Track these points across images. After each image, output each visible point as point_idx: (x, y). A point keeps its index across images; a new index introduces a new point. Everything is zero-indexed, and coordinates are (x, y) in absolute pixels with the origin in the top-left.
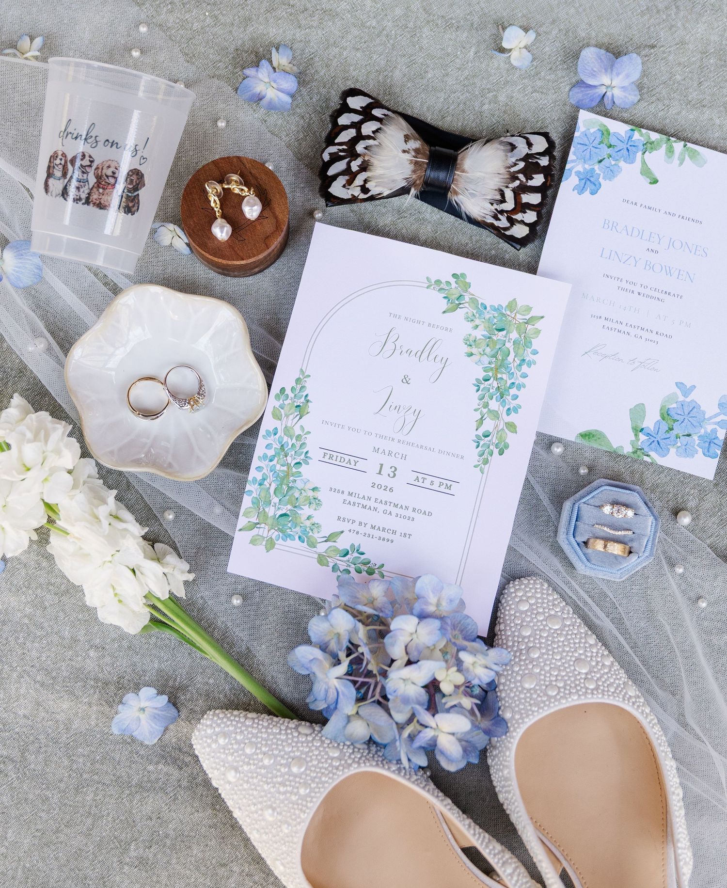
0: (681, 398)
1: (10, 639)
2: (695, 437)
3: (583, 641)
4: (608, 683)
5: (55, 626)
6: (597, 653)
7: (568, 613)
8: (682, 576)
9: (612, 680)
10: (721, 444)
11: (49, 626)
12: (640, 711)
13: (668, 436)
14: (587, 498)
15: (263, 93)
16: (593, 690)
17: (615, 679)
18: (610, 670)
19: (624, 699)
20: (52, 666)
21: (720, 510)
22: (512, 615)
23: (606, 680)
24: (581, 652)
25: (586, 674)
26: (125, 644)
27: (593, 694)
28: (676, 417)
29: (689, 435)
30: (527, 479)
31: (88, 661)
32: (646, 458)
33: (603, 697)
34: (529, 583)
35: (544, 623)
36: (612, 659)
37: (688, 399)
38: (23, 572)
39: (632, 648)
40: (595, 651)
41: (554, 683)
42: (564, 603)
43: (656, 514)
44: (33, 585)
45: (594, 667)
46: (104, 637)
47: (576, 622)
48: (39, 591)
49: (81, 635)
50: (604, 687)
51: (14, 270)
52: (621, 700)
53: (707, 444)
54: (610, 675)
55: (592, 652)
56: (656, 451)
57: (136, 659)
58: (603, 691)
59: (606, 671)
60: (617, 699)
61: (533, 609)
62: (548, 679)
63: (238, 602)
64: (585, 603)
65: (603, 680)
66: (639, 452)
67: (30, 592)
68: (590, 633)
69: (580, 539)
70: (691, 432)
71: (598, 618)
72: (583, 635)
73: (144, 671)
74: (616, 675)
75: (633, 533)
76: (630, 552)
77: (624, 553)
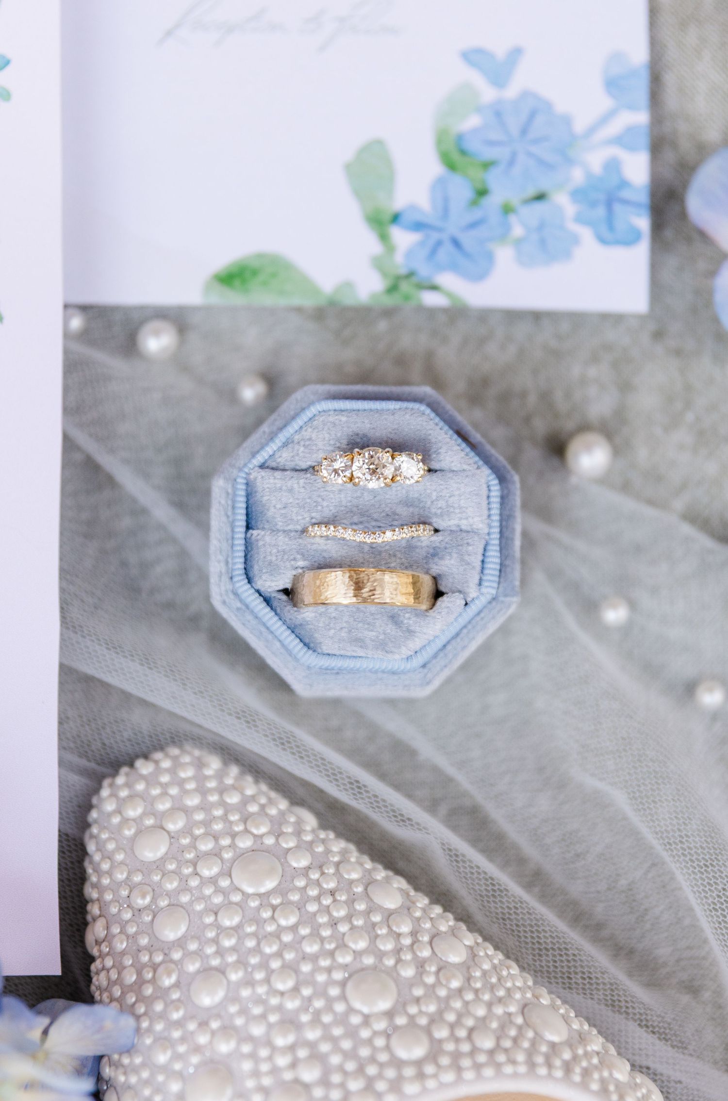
0: (488, 94)
2: (562, 200)
3: (361, 907)
4: (470, 1022)
6: (414, 934)
7: (298, 832)
8: (627, 629)
9: (481, 1012)
10: (643, 198)
12: (595, 1086)
13: (477, 214)
14: (269, 450)
16: (419, 1064)
17: (490, 1005)
18: (469, 979)
19: (532, 1065)
22: (120, 884)
23: (460, 1016)
24: (362, 945)
25: (389, 1015)
27: (421, 1076)
28: (489, 153)
29: (540, 197)
30: (69, 445)
32: (431, 299)
33: (459, 1079)
34: (158, 771)
35: (224, 883)
36: (470, 939)
37: (511, 92)
39: (528, 886)
40: (405, 929)
41: (288, 1076)
42: (283, 804)
43: (501, 459)
45: (411, 983)
47: (328, 852)
50: (457, 1040)
52: (522, 1069)
53: (600, 212)
54: (469, 996)
55: (399, 935)
56: (454, 267)
58: (456, 1056)
59: (455, 984)
60: (508, 1069)
61: (183, 850)
62: (265, 1067)
64: (357, 787)
65: (451, 1017)
66: (405, 287)
68: (381, 874)
69: (273, 584)
70: (544, 184)
71: (404, 820)
72: (359, 889)
74: (492, 988)
75: (436, 531)
76: (438, 594)
77: (417, 596)
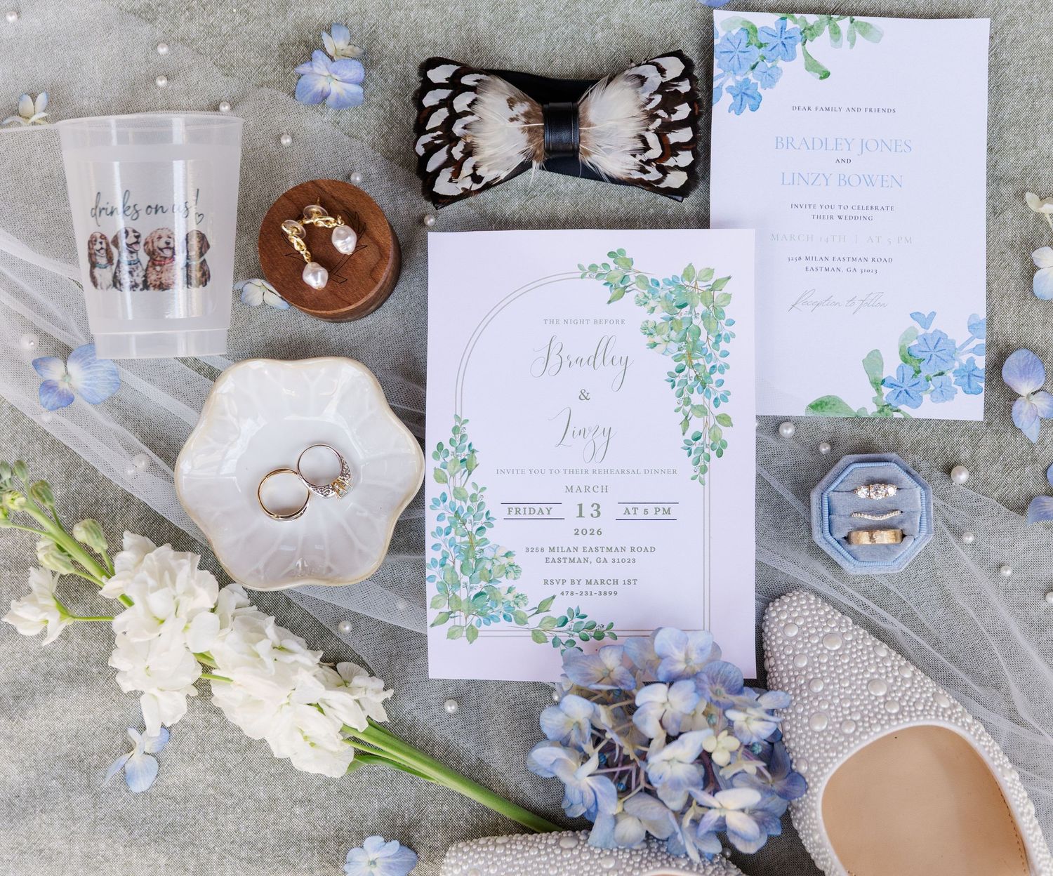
0: (921, 331)
1: (197, 817)
2: (950, 374)
3: (872, 656)
4: (914, 700)
5: (246, 789)
6: (892, 666)
7: (847, 626)
8: (974, 544)
9: (918, 696)
10: (983, 374)
11: (240, 791)
12: (960, 724)
13: (916, 381)
14: (836, 484)
15: (327, 90)
16: (896, 714)
17: (921, 693)
18: (913, 683)
19: (937, 716)
20: (255, 836)
21: (1001, 453)
22: (780, 645)
23: (910, 697)
24: (873, 670)
25: (885, 696)
26: (334, 789)
27: (898, 719)
28: (921, 356)
29: (941, 374)
30: (759, 476)
31: (295, 820)
32: (896, 415)
33: (911, 720)
34: (792, 601)
35: (821, 646)
36: (912, 668)
37: (930, 331)
38: (192, 735)
39: (933, 646)
40: (889, 664)
41: (849, 718)
42: (840, 615)
43: (924, 481)
44: (208, 748)
45: (892, 685)
46: (306, 788)
47: (858, 634)
48: (217, 753)
49: (279, 792)
50: (910, 706)
51: (86, 384)
52: (934, 717)
53: (966, 379)
54: (914, 690)
55: (887, 667)
56: (906, 402)
57: (351, 804)
58: (910, 712)
59: (908, 686)
60: (929, 717)
61: (804, 633)
62: (840, 714)
63: (453, 708)
64: (866, 607)
65: (907, 698)
66: (886, 410)
67: (207, 756)
68: (878, 643)
69: (840, 535)
70: (943, 369)
71: (885, 620)
72: (871, 649)
73: (363, 816)
74: (922, 687)
75: (902, 512)
76: (903, 536)
77: (896, 539)
